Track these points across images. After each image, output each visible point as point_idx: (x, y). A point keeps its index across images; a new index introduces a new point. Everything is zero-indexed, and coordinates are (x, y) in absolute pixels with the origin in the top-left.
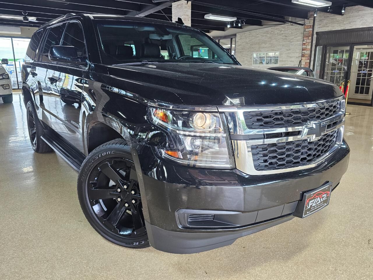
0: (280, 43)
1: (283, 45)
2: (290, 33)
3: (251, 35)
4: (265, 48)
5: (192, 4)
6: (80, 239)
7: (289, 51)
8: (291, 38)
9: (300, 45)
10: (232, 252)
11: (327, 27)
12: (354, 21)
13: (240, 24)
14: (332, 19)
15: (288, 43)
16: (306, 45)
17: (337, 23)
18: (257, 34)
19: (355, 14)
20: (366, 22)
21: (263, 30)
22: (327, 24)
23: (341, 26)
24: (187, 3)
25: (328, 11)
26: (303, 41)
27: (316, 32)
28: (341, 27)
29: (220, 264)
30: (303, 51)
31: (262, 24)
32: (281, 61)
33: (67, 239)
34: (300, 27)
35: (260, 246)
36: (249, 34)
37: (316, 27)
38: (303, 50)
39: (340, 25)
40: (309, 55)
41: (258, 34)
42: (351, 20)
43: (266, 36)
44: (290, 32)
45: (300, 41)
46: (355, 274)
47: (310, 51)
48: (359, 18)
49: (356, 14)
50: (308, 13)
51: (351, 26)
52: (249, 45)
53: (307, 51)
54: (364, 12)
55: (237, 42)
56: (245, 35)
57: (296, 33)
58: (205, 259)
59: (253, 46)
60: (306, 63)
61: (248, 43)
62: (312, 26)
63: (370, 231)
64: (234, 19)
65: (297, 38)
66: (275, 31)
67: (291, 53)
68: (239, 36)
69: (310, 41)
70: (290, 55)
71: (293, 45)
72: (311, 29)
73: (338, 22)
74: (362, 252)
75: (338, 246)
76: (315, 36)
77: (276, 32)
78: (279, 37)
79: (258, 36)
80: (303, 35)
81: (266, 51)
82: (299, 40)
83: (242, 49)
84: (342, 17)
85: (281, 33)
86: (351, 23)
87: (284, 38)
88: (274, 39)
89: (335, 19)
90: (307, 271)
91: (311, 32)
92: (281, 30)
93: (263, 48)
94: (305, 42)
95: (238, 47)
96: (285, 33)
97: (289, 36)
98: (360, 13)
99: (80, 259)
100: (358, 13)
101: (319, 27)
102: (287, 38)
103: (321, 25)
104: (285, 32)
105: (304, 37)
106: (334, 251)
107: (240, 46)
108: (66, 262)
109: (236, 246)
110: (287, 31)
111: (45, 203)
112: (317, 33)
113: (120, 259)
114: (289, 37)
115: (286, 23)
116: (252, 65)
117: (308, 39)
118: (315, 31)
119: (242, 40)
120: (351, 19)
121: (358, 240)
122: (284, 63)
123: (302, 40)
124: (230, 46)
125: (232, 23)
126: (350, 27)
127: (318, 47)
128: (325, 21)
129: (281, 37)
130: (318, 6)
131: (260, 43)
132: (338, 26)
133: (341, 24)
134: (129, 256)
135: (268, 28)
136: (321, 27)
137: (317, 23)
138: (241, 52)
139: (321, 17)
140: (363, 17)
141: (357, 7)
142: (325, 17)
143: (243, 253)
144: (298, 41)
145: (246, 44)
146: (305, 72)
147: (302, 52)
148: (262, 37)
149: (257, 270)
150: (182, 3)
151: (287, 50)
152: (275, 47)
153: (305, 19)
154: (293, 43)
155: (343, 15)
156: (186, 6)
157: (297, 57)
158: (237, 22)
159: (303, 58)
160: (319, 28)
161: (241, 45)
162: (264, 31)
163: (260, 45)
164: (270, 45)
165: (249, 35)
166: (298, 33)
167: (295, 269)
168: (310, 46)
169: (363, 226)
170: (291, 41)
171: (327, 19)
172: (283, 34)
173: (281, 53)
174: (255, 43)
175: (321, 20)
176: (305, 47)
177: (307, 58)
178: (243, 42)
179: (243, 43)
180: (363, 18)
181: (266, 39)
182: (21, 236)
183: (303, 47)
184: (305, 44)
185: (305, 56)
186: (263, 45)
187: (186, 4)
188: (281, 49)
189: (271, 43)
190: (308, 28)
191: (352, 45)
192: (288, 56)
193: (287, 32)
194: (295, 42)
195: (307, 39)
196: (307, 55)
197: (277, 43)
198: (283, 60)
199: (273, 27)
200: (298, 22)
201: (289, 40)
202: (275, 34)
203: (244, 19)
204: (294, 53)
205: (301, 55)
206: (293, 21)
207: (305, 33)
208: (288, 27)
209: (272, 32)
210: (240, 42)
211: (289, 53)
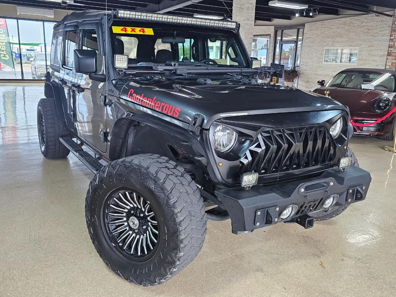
0: (360, 38)
1: (364, 41)
4: (341, 42)
7: (371, 48)
8: (376, 31)
9: (387, 41)
10: (309, 272)
13: (312, 13)
15: (370, 37)
16: (394, 41)
18: (332, 24)
26: (391, 36)
29: (298, 282)
30: (390, 49)
31: (338, 14)
32: (360, 59)
34: (387, 19)
35: (339, 269)
36: (322, 25)
38: (389, 47)
43: (342, 28)
44: (374, 24)
45: (387, 36)
52: (321, 38)
53: (395, 49)
55: (306, 33)
56: (317, 25)
57: (382, 26)
59: (325, 40)
60: (392, 63)
61: (319, 36)
64: (305, 7)
65: (383, 32)
66: (355, 22)
67: (374, 50)
68: (308, 26)
70: (372, 53)
71: (377, 40)
77: (357, 23)
78: (360, 30)
80: (391, 29)
81: (341, 47)
82: (385, 35)
83: (311, 43)
85: (363, 25)
87: (366, 31)
92: (363, 22)
93: (338, 42)
94: (393, 38)
95: (306, 41)
96: (367, 26)
97: (372, 29)
102: (370, 31)
104: (368, 24)
105: (392, 31)
107: (309, 39)
109: (313, 267)
110: (371, 22)
113: (195, 267)
114: (372, 30)
115: (369, 12)
116: (322, 62)
119: (312, 32)
122: (364, 62)
123: (389, 35)
124: (296, 37)
125: (301, 12)
129: (362, 30)
134: (204, 266)
135: (346, 19)
138: (309, 46)
143: (322, 274)
144: (383, 36)
145: (317, 37)
146: (392, 76)
147: (388, 50)
148: (337, 29)
149: (338, 291)
151: (369, 46)
152: (354, 42)
153: (395, 10)
154: (377, 37)
157: (381, 56)
158: (308, 11)
159: (390, 58)
161: (310, 38)
162: (341, 22)
163: (335, 38)
164: (347, 39)
166: (384, 25)
167: (379, 294)
170: (375, 35)
172: (365, 26)
173: (360, 50)
174: (328, 36)
176: (393, 43)
177: (394, 58)
178: (313, 34)
181: (343, 32)
183: (391, 43)
184: (392, 40)
185: (392, 55)
186: (338, 39)
188: (361, 45)
189: (349, 37)
192: (370, 54)
193: (370, 24)
194: (380, 37)
195: (395, 33)
196: (394, 54)
197: (356, 37)
198: (364, 58)
199: (353, 17)
200: (385, 13)
201: (372, 34)
202: (355, 26)
203: (318, 7)
204: (378, 50)
205: (387, 53)
206: (380, 11)
207: (394, 26)
208: (372, 17)
209: (351, 24)
210: (310, 35)
211: (371, 50)
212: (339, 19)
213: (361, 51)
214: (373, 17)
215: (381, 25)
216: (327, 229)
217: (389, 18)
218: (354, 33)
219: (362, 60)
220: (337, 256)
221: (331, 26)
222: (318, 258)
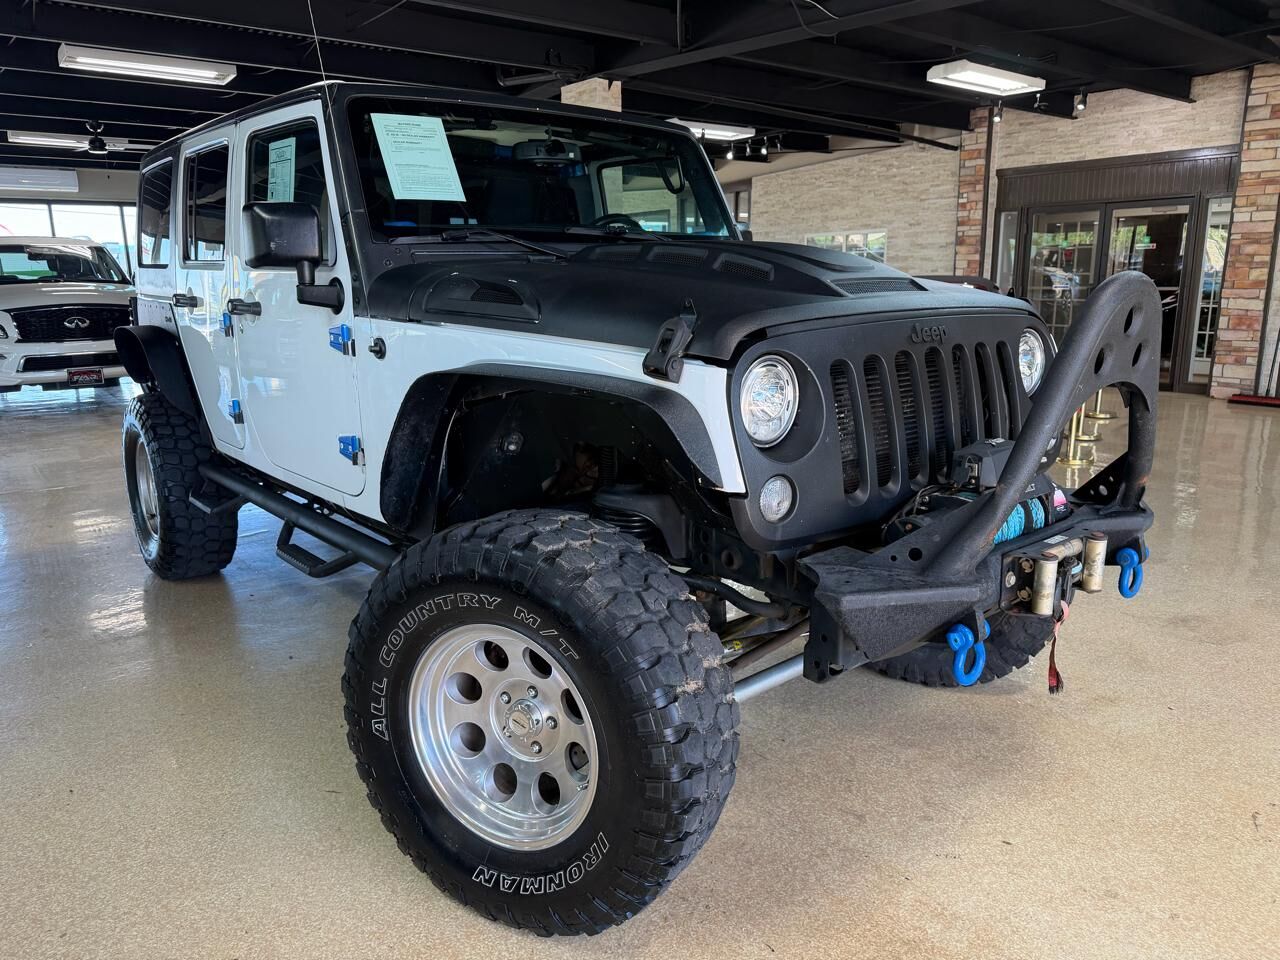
0: (889, 205)
1: (897, 212)
2: (918, 173)
3: (797, 182)
4: (843, 219)
5: (624, 91)
6: (342, 852)
7: (918, 229)
8: (921, 187)
9: (951, 210)
11: (1029, 153)
12: (1109, 137)
13: (767, 148)
14: (1043, 130)
15: (911, 203)
16: (968, 207)
17: (1060, 143)
18: (817, 176)
19: (1111, 115)
20: (1146, 139)
21: (833, 165)
22: (1028, 146)
23: (1071, 151)
24: (610, 87)
25: (1036, 105)
26: (960, 196)
27: (998, 171)
28: (1073, 153)
30: (960, 228)
31: (830, 148)
32: (892, 258)
33: (301, 853)
34: (947, 156)
35: (922, 849)
36: (792, 179)
37: (996, 154)
38: (960, 223)
39: (1069, 149)
40: (978, 238)
41: (821, 177)
42: (1099, 133)
43: (843, 183)
44: (917, 169)
45: (949, 197)
46: (1234, 929)
47: (979, 227)
48: (1124, 127)
49: (1117, 115)
50: (972, 112)
51: (1100, 150)
52: (793, 211)
53: (973, 228)
54: (1136, 109)
55: (756, 202)
56: (781, 180)
57: (936, 174)
58: (758, 903)
59: (805, 216)
60: (969, 262)
61: (788, 206)
62: (983, 154)
63: (1250, 784)
64: (747, 133)
65: (941, 188)
66: (873, 168)
67: (922, 233)
68: (759, 183)
69: (980, 196)
70: (920, 241)
71: (928, 209)
72: (982, 162)
73: (1060, 140)
74: (1240, 854)
75: (1165, 838)
76: (994, 181)
77: (876, 169)
78: (884, 185)
79: (818, 183)
80: (956, 179)
81: (845, 230)
82: (945, 195)
83: (771, 225)
84: (1075, 124)
86: (1102, 142)
87: (900, 187)
88: (870, 191)
89: (1053, 130)
90: (1087, 925)
91: (983, 169)
92: (890, 165)
93: (837, 219)
94: (965, 200)
95: (758, 220)
96: (903, 174)
97: (914, 183)
98: (1127, 111)
99: (355, 921)
100: (1120, 111)
101: (1004, 153)
103: (1009, 147)
104: (902, 171)
105: (961, 183)
106: (1155, 855)
107: (766, 215)
108: (308, 934)
109: (848, 855)
110: (910, 166)
111: (210, 735)
112: (1000, 173)
114: (915, 186)
115: (903, 142)
117: (975, 191)
118: (994, 167)
119: (771, 197)
120: (1101, 130)
121: (1221, 816)
123: (957, 194)
125: (739, 147)
126: (1099, 153)
127: (1003, 215)
128: (1022, 138)
130: (1005, 90)
131: (827, 207)
132: (1061, 152)
133: (1071, 145)
135: (850, 159)
136: (1012, 155)
137: (998, 141)
139: (1011, 125)
140: (1136, 123)
141: (1116, 93)
142: (1021, 124)
144: (942, 198)
145: (783, 210)
147: (957, 232)
148: (830, 187)
150: (593, 86)
151: (911, 225)
152: (874, 218)
153: (964, 132)
154: (927, 202)
155: (1076, 118)
156: (605, 94)
157: (941, 247)
158: (756, 143)
159: (962, 249)
160: (1006, 156)
161: (766, 212)
162: (837, 169)
163: (826, 210)
164: (857, 211)
165: (789, 182)
166: (942, 172)
167: (1046, 921)
168: (980, 212)
169: (1226, 771)
170: (923, 197)
171: (1030, 130)
172: (895, 176)
173: (891, 235)
174: (811, 206)
175: (1009, 134)
176: (965, 214)
177: (972, 249)
178: (774, 202)
179: (773, 206)
180: (1138, 125)
181: (846, 193)
182: (146, 847)
183: (960, 214)
184: (963, 205)
185: (968, 241)
186: (836, 211)
187: (604, 90)
188: (890, 223)
189: (861, 203)
190: (970, 159)
191: (1106, 206)
192: (914, 244)
193: (907, 170)
194: (935, 201)
195: (970, 189)
196: (973, 240)
197: (878, 203)
198: (900, 254)
199: (866, 156)
200: (940, 141)
201: (915, 195)
202: (873, 176)
203: (779, 132)
204: (933, 232)
205: (953, 239)
206: (927, 137)
207: (963, 172)
208: (910, 154)
209: (863, 172)
210: (765, 204)
211: (916, 234)
212: (833, 162)
213: (892, 237)
214: (913, 153)
215: (932, 172)
216: (871, 721)
217: (950, 154)
218: (872, 195)
219: (897, 261)
220: (911, 807)
221: (814, 180)
222: (858, 821)
